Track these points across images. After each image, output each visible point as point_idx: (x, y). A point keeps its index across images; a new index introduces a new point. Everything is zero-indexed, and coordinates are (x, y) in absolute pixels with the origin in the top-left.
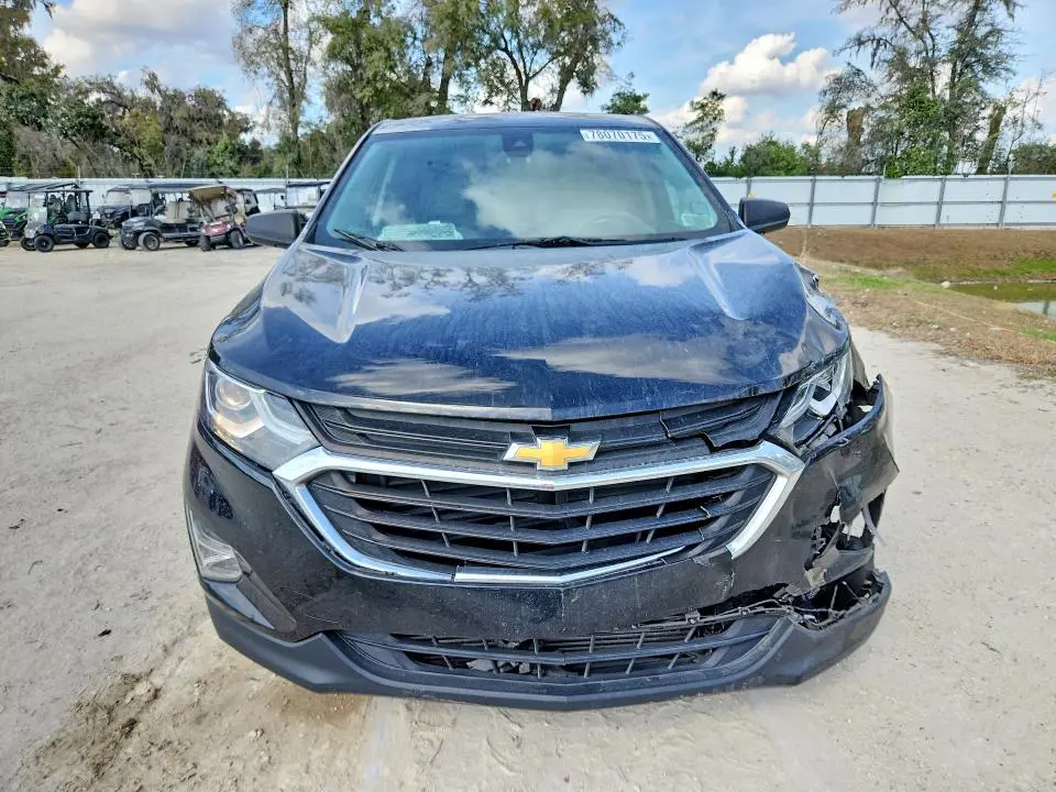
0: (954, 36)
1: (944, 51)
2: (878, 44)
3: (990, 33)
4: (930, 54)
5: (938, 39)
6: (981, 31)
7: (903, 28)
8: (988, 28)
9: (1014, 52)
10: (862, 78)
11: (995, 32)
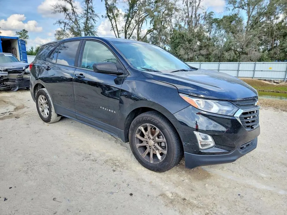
0: (84, 25)
1: (82, 29)
2: (65, 24)
3: (91, 26)
4: (79, 29)
5: (80, 25)
6: (90, 25)
7: (71, 21)
8: (91, 25)
9: (97, 31)
10: (65, 32)
11: (92, 26)
